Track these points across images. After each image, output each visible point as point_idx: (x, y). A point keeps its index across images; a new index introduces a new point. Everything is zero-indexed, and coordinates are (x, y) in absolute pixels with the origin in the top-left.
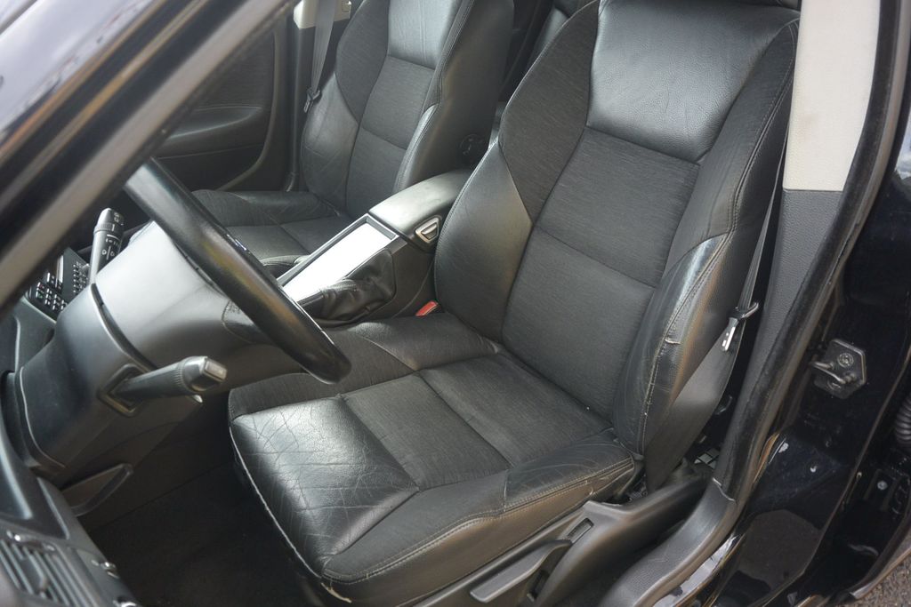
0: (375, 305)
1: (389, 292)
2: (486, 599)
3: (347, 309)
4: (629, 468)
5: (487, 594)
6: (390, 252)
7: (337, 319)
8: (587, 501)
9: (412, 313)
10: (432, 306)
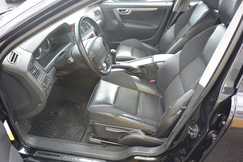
0: (141, 74)
1: (146, 73)
2: (107, 130)
3: (134, 72)
4: (155, 130)
5: (108, 129)
6: (149, 65)
7: (132, 73)
8: (140, 129)
9: (149, 80)
10: (154, 81)
